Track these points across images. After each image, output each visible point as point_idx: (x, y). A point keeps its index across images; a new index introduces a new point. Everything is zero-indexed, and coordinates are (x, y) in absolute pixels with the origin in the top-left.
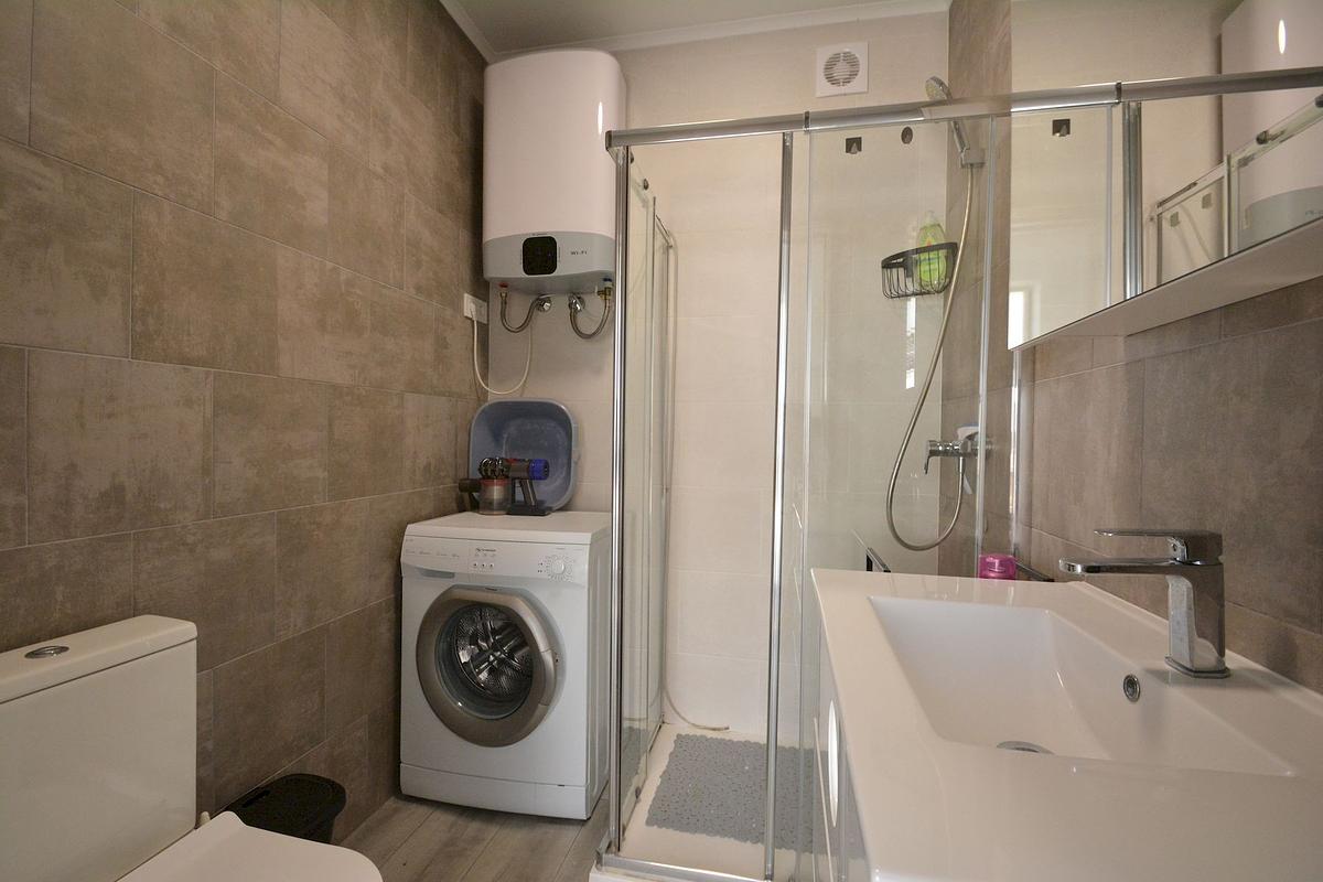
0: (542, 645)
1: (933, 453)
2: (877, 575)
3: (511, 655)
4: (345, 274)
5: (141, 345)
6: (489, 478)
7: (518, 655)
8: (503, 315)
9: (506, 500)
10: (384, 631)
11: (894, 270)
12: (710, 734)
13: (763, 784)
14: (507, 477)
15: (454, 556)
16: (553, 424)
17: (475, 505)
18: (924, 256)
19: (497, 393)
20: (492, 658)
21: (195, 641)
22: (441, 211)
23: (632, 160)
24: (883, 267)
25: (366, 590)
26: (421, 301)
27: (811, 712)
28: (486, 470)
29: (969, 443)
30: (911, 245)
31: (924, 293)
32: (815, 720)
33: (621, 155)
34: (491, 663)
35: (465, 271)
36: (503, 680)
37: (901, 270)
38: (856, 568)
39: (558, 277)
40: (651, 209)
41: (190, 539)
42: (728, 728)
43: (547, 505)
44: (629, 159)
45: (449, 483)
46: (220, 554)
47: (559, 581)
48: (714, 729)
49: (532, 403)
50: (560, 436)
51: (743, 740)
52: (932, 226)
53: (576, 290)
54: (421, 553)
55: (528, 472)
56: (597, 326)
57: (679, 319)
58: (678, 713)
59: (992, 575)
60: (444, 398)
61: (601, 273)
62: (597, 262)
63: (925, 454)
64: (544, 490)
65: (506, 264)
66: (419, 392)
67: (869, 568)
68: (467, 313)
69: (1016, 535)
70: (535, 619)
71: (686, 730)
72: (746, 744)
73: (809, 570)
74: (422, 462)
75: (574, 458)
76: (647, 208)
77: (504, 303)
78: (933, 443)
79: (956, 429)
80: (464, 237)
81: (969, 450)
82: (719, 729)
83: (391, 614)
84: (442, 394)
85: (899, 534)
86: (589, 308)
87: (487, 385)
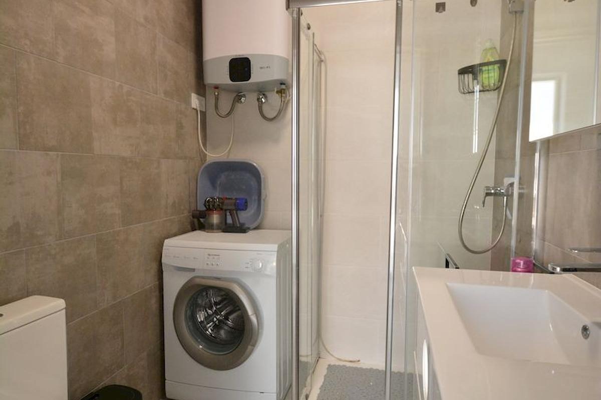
0: (250, 311)
1: (488, 194)
2: (452, 270)
3: (226, 318)
4: (126, 88)
5: (24, 142)
6: (211, 210)
7: (231, 317)
8: (216, 107)
9: (221, 223)
10: (154, 303)
11: (466, 76)
12: (348, 364)
13: (382, 393)
14: (222, 209)
15: (194, 258)
16: (248, 175)
17: (202, 227)
18: (484, 68)
19: (213, 156)
20: (215, 319)
21: (64, 310)
22: (178, 43)
23: (302, 14)
24: (459, 74)
25: (143, 279)
26: (167, 101)
27: (411, 349)
28: (209, 205)
29: (510, 188)
30: (477, 61)
31: (485, 91)
32: (415, 352)
33: (295, 12)
34: (214, 322)
35: (192, 79)
36: (222, 332)
37: (471, 75)
38: (439, 266)
39: (251, 83)
40: (311, 41)
41: (53, 252)
42: (359, 361)
43: (247, 226)
44: (300, 13)
45: (186, 213)
46: (69, 260)
47: (259, 273)
48: (351, 362)
49: (235, 162)
50: (253, 183)
51: (369, 368)
52: (491, 49)
53: (262, 90)
54: (174, 257)
55: (235, 206)
56: (277, 112)
57: (328, 107)
58: (329, 352)
59: (519, 270)
60: (181, 161)
61: (278, 80)
62: (276, 74)
63: (483, 194)
64: (244, 216)
65: (219, 75)
66: (168, 158)
67: (447, 266)
68: (194, 106)
69: (535, 244)
70: (245, 296)
71: (334, 362)
72: (371, 370)
73: (411, 268)
74: (170, 201)
75: (263, 197)
76: (309, 40)
77: (217, 99)
78: (488, 188)
79: (503, 178)
80: (190, 56)
81: (510, 193)
82: (354, 362)
83: (157, 293)
84: (181, 158)
85: (466, 244)
86: (270, 101)
87: (206, 151)
